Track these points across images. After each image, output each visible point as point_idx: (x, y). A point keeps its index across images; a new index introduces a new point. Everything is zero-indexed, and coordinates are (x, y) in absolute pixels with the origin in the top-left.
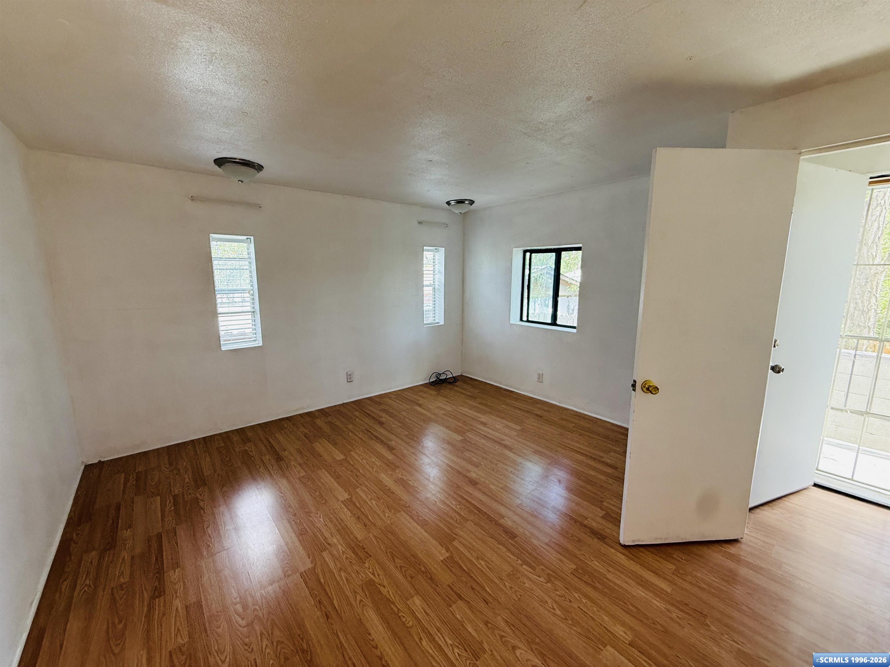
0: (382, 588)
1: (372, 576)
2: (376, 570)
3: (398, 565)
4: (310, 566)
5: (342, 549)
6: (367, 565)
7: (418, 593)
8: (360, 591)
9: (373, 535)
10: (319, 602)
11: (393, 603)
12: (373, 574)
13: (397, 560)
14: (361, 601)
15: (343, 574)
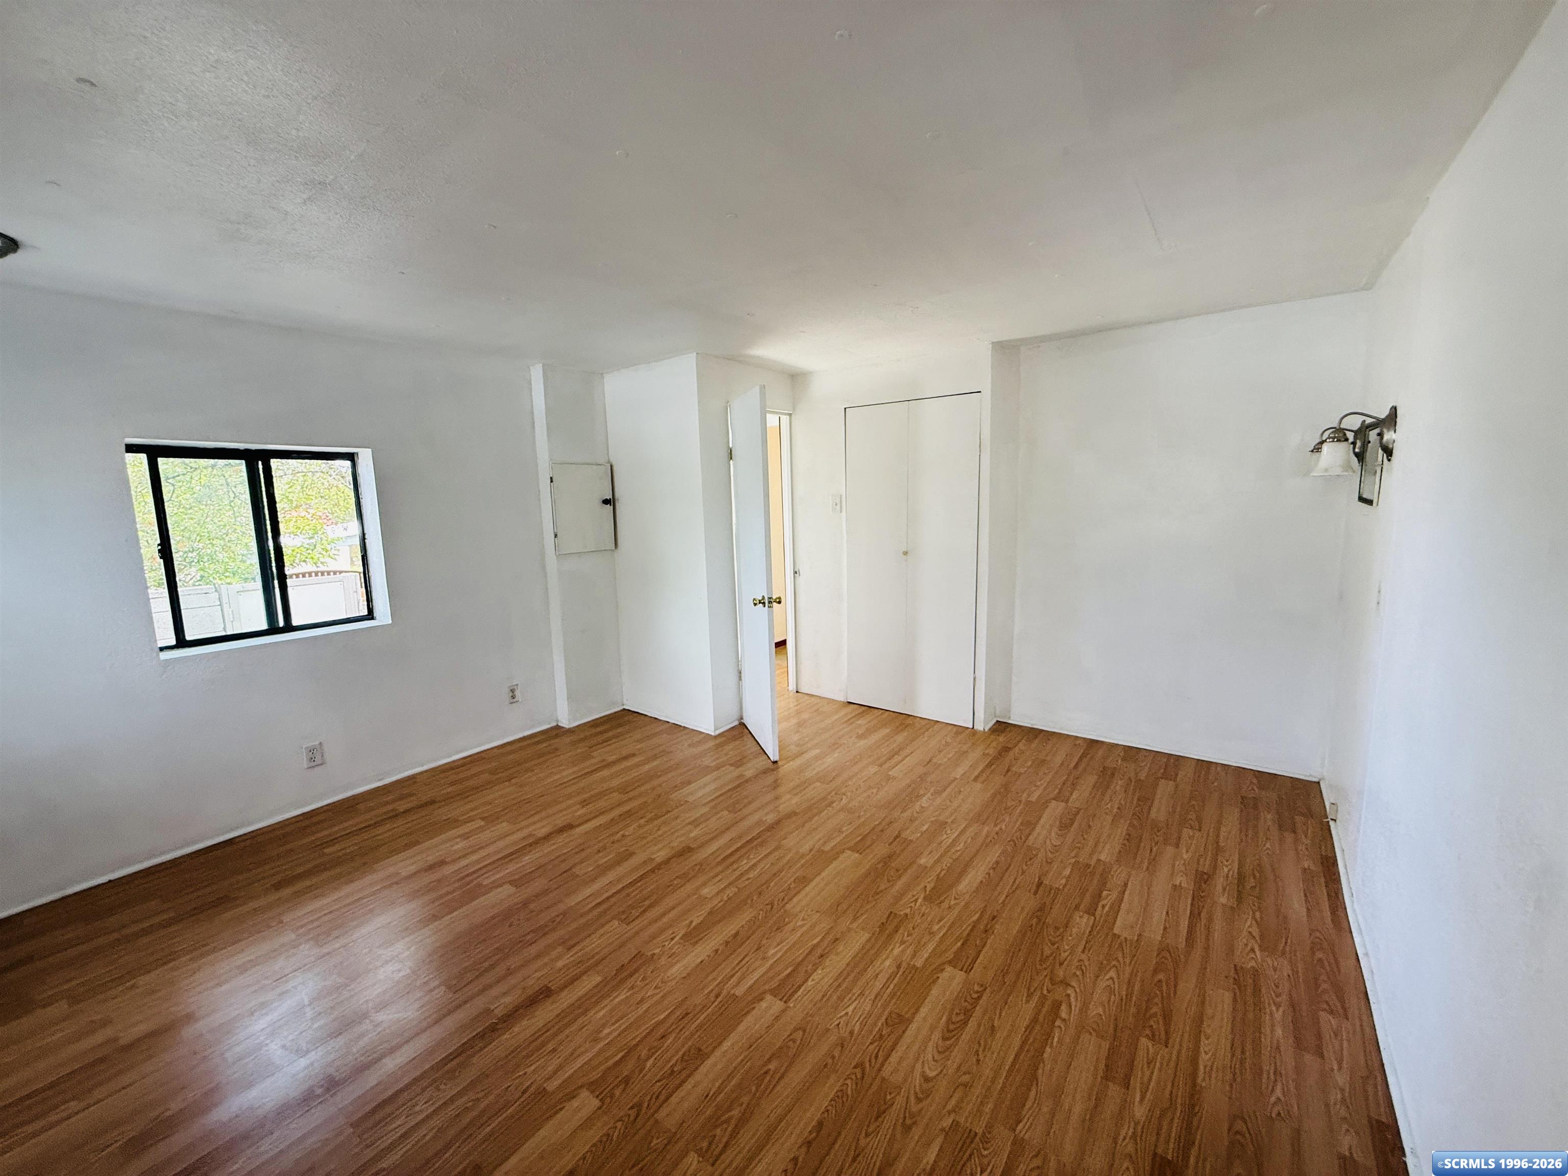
0: (928, 889)
1: (920, 901)
2: (909, 899)
3: (888, 885)
4: (949, 969)
5: (899, 947)
6: (908, 911)
7: (914, 862)
8: (945, 905)
9: (851, 923)
10: (986, 931)
11: (938, 875)
12: (916, 901)
13: (882, 887)
14: (955, 899)
15: (936, 927)
